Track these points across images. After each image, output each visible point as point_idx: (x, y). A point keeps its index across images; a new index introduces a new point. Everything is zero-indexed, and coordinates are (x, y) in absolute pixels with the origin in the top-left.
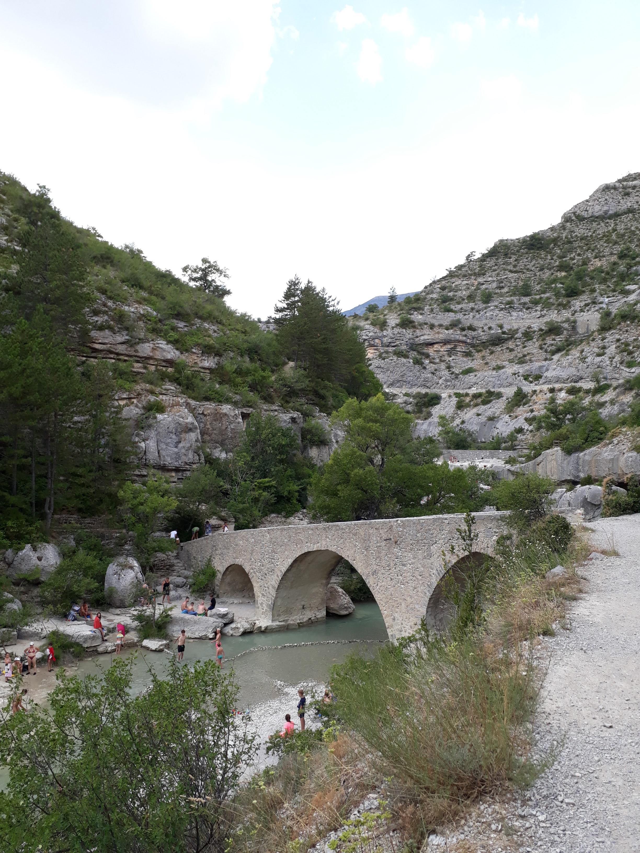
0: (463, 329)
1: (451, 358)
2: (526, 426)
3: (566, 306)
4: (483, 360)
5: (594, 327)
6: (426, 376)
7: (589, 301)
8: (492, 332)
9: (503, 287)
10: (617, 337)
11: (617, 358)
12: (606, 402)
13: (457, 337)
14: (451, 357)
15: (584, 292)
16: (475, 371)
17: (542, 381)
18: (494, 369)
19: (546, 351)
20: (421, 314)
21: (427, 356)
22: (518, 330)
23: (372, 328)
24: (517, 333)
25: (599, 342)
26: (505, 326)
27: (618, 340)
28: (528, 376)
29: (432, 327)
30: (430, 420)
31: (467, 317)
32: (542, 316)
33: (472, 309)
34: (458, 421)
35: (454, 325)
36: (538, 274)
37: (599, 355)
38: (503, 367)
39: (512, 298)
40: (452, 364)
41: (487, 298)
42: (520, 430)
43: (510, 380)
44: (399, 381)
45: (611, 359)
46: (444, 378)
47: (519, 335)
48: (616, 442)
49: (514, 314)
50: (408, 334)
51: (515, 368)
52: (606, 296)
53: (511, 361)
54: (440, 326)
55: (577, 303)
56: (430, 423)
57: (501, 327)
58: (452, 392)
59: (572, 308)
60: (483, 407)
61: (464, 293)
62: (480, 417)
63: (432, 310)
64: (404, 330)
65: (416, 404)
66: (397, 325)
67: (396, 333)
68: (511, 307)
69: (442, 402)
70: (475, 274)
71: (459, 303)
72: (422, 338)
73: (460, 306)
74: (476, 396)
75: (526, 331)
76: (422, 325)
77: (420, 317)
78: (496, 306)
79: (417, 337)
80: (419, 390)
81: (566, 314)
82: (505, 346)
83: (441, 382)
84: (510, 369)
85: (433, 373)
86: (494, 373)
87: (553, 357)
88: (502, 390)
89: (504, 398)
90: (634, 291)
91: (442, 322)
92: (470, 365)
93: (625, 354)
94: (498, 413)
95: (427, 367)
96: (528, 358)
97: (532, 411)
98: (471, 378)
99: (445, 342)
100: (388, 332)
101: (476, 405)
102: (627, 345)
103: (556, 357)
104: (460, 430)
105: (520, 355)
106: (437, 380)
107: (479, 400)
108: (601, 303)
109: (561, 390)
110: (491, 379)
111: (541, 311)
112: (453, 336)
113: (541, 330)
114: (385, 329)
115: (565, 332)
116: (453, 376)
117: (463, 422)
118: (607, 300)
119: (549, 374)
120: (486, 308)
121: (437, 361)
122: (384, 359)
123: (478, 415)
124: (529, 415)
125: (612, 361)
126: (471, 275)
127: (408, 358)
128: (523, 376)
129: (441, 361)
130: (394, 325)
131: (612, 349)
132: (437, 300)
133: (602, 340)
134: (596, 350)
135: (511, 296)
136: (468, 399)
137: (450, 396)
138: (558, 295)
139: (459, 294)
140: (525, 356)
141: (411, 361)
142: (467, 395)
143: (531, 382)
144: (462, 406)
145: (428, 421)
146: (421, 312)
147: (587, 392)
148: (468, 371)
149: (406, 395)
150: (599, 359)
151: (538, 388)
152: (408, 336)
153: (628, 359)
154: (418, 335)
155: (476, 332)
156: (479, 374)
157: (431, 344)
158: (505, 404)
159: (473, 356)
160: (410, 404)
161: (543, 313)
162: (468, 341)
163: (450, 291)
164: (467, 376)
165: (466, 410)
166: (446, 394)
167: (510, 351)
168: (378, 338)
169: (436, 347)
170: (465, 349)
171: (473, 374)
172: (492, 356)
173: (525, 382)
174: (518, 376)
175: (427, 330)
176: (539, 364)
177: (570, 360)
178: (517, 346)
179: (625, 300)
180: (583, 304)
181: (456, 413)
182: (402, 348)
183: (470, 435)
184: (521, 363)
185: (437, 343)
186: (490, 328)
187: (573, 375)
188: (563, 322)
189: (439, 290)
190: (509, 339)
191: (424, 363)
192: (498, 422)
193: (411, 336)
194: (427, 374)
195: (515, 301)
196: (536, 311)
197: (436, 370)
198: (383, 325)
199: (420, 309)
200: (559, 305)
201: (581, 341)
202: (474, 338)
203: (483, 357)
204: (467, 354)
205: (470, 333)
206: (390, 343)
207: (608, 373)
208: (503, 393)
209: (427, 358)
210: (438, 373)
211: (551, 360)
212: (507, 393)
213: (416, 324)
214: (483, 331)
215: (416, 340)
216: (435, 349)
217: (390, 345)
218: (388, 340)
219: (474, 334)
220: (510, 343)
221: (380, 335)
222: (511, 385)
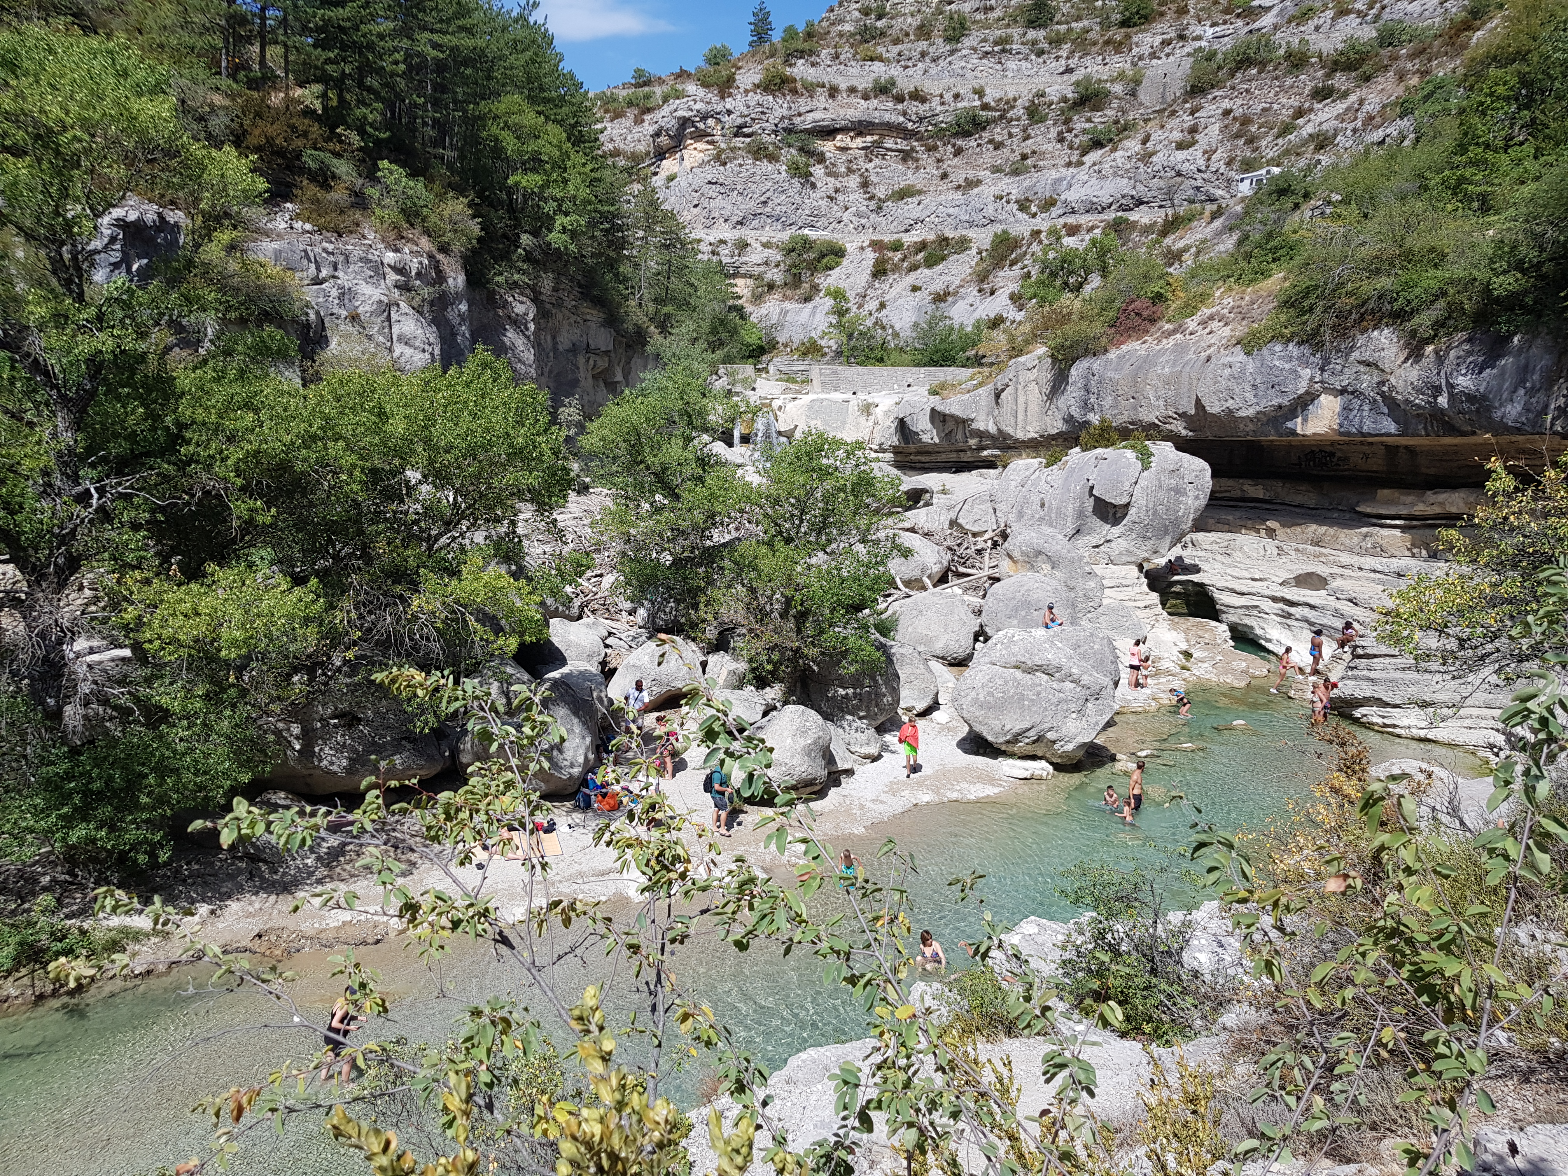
0: (899, 99)
1: (870, 166)
2: (1012, 314)
3: (1118, 47)
4: (939, 167)
5: (1177, 88)
6: (815, 203)
7: (1173, 35)
8: (960, 105)
10: (1226, 104)
11: (1221, 154)
12: (1186, 250)
13: (887, 116)
14: (871, 161)
15: (1162, 14)
16: (920, 192)
17: (1055, 211)
18: (959, 188)
19: (1071, 147)
20: (813, 65)
21: (821, 158)
22: (1015, 100)
23: (701, 92)
24: (1013, 107)
25: (1186, 118)
26: (988, 91)
27: (1227, 112)
28: (1028, 201)
30: (815, 301)
31: (910, 71)
32: (1069, 70)
33: (924, 55)
34: (873, 305)
35: (882, 89)
37: (1180, 146)
38: (978, 183)
39: (1009, 31)
40: (873, 178)
41: (957, 33)
42: (996, 322)
43: (990, 211)
44: (755, 216)
45: (1209, 154)
46: (853, 209)
47: (1019, 111)
49: (1012, 65)
50: (780, 107)
51: (1004, 184)
52: (1208, 23)
53: (996, 169)
54: (852, 90)
55: (1146, 40)
56: (815, 308)
57: (980, 93)
58: (867, 238)
59: (1135, 51)
60: (924, 272)
61: (909, 20)
62: (918, 293)
63: (837, 56)
64: (771, 98)
65: (791, 266)
66: (757, 86)
67: (752, 104)
68: (1004, 51)
69: (845, 262)
71: (896, 42)
72: (810, 117)
73: (897, 49)
74: (917, 248)
75: (1033, 103)
76: (810, 89)
77: (812, 70)
78: (974, 49)
79: (800, 115)
80: (798, 234)
81: (1119, 63)
82: (986, 135)
83: (846, 216)
84: (992, 188)
85: (831, 198)
86: (958, 195)
87: (1085, 159)
88: (971, 234)
89: (974, 251)
90: (1268, 8)
91: (855, 82)
92: (912, 179)
93: (1241, 142)
94: (957, 283)
95: (819, 185)
96: (1029, 162)
97: (1026, 277)
98: (910, 209)
99: (860, 128)
100: (736, 103)
101: (914, 268)
102: (1246, 121)
103: (1089, 159)
104: (876, 323)
105: (1015, 156)
106: (839, 214)
107: (922, 256)
108: (1199, 38)
109: (1092, 228)
110: (951, 211)
111: (1068, 58)
112: (877, 114)
113: (1065, 99)
114: (730, 95)
115: (1115, 103)
116: (873, 204)
117: (882, 306)
118: (1210, 32)
119: (1072, 196)
120: (952, 52)
121: (843, 169)
122: (724, 164)
123: (915, 289)
124: (1020, 287)
125: (1209, 159)
127: (777, 161)
128: (1017, 202)
129: (850, 171)
130: (749, 87)
131: (1212, 133)
132: (852, 35)
133: (1192, 114)
134: (1177, 136)
135: (1008, 26)
136: (898, 255)
137: (862, 249)
138: (1105, 25)
139: (898, 23)
140: (1024, 157)
141: (784, 167)
142: (897, 246)
143: (1033, 215)
144: (884, 272)
145: (811, 305)
146: (812, 59)
147: (1147, 230)
148: (902, 194)
149: (766, 245)
150: (1181, 155)
151: (1045, 227)
152: (779, 113)
153: (1244, 152)
154: (803, 110)
155: (926, 106)
156: (927, 200)
157: (829, 132)
158: (973, 263)
159: (917, 160)
160: (777, 266)
161: (1072, 63)
162: (910, 125)
163: (880, 17)
164: (901, 204)
165: (891, 278)
166: (855, 245)
167: (996, 148)
168: (714, 115)
169: (841, 140)
170: (902, 145)
171: (916, 200)
172: (956, 160)
173: (1021, 215)
174: (1008, 202)
175: (822, 99)
176: (1053, 174)
177: (1120, 162)
178: (1010, 135)
179: (1250, 27)
180: (1158, 40)
181: (871, 286)
182: (766, 138)
183: (896, 335)
184: (1016, 172)
185: (844, 130)
186: (957, 96)
187: (1123, 197)
188: (1113, 81)
189: (857, 14)
190: (994, 121)
191: (811, 175)
192: (954, 303)
193: (786, 113)
194: (815, 200)
195: (1016, 37)
196: (1057, 58)
197: (837, 191)
198: (725, 87)
199: (811, 53)
200: (1107, 43)
201: (1146, 121)
202: (921, 120)
203: (939, 161)
204: (906, 156)
205: (915, 108)
206: (740, 127)
207: (1198, 188)
208: (970, 241)
209: (819, 163)
210: (841, 197)
211: (1080, 163)
212: (982, 238)
213: (799, 86)
214: (943, 104)
215: (797, 120)
216: (838, 143)
217: (738, 132)
218: (735, 120)
219: (923, 109)
220: (998, 130)
221: (718, 108)
222: (992, 222)
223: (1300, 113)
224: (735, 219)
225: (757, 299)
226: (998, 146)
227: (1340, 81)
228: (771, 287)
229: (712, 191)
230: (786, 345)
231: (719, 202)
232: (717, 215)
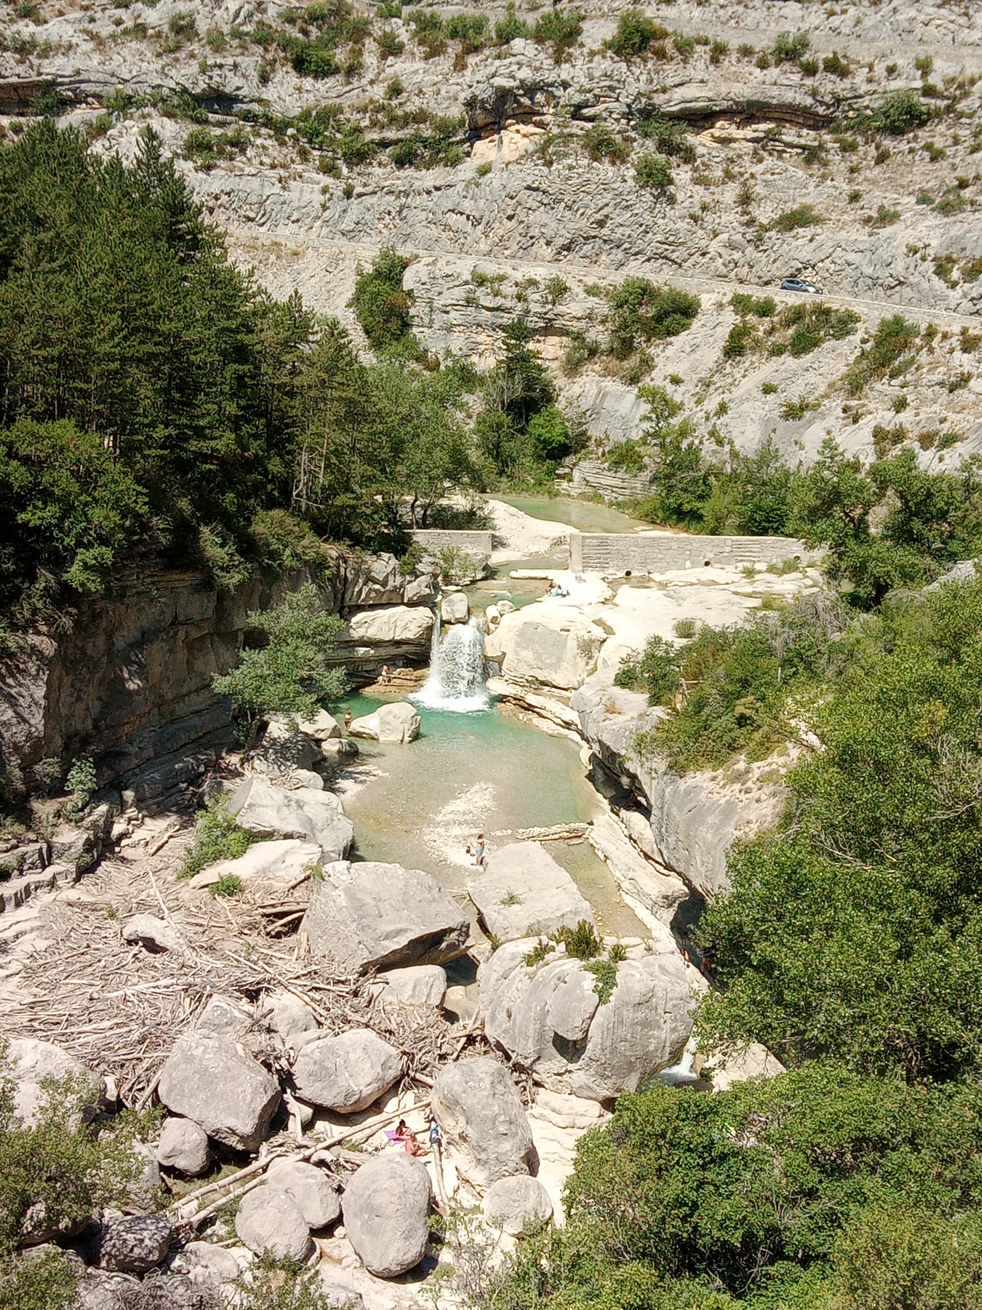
0: (810, 70)
1: (758, 169)
4: (851, 181)
6: (671, 225)
8: (895, 85)
13: (790, 94)
14: (760, 161)
16: (817, 221)
18: (867, 221)
21: (689, 156)
22: (973, 81)
23: (531, 51)
24: (966, 95)
26: (937, 64)
28: (951, 259)
29: (718, 53)
30: (643, 384)
31: (835, 21)
34: (711, 404)
35: (789, 52)
38: (894, 218)
40: (760, 190)
43: (898, 268)
44: (585, 240)
46: (724, 237)
50: (637, 79)
51: (926, 226)
53: (924, 197)
54: (746, 51)
56: (640, 394)
57: (924, 67)
58: (729, 290)
60: (789, 363)
62: (771, 397)
64: (625, 65)
65: (621, 324)
66: (608, 45)
67: (597, 74)
69: (696, 324)
72: (679, 94)
74: (789, 318)
79: (664, 91)
82: (923, 134)
83: (714, 246)
84: (911, 228)
85: (695, 218)
86: (864, 234)
88: (863, 306)
89: (856, 339)
91: (751, 40)
92: (813, 194)
94: (822, 389)
95: (680, 197)
96: (967, 193)
97: (900, 405)
98: (799, 244)
99: (749, 112)
100: (576, 71)
101: (777, 351)
104: (711, 433)
105: (952, 179)
106: (703, 243)
110: (851, 257)
112: (775, 91)
114: (569, 58)
117: (723, 409)
121: (719, 173)
122: (549, 164)
123: (769, 388)
124: (888, 420)
127: (624, 162)
128: (935, 260)
129: (729, 176)
130: (596, 47)
136: (765, 324)
137: (721, 307)
140: (964, 182)
141: (633, 172)
142: (765, 310)
143: (955, 287)
145: (636, 389)
148: (793, 222)
149: (592, 291)
151: (944, 321)
152: (633, 88)
154: (669, 82)
155: (847, 83)
156: (823, 233)
157: (705, 117)
158: (851, 359)
159: (826, 164)
160: (603, 322)
162: (821, 110)
164: (788, 235)
165: (749, 359)
166: (714, 297)
167: (933, 159)
168: (544, 87)
169: (722, 128)
170: (808, 137)
171: (809, 231)
172: (877, 170)
173: (936, 283)
174: (924, 259)
175: (701, 65)
178: (956, 141)
181: (719, 370)
182: (610, 125)
183: (734, 455)
184: (946, 209)
185: (725, 114)
186: (891, 70)
190: (938, 114)
191: (671, 182)
192: (810, 423)
193: (643, 86)
194: (674, 221)
197: (704, 208)
202: (838, 101)
203: (852, 170)
204: (811, 156)
205: (830, 84)
206: (579, 107)
208: (858, 320)
209: (686, 162)
210: (708, 217)
212: (872, 318)
213: (668, 44)
214: (870, 81)
215: (659, 99)
216: (716, 132)
217: (576, 113)
218: (572, 96)
219: (842, 86)
220: (942, 128)
221: (551, 77)
222: (901, 283)
224: (560, 242)
225: (572, 368)
226: (936, 156)
229: (532, 200)
230: (599, 443)
231: (540, 216)
232: (535, 232)
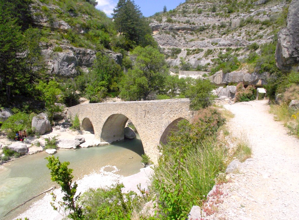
0: (190, 24)
1: (186, 35)
2: (211, 63)
3: (228, 17)
4: (197, 36)
5: (238, 25)
7: (237, 15)
8: (201, 26)
9: (206, 8)
10: (246, 29)
11: (245, 38)
12: (239, 54)
13: (188, 27)
15: (235, 11)
16: (194, 40)
17: (218, 45)
18: (201, 40)
19: (220, 34)
21: (177, 34)
22: (210, 25)
23: (156, 22)
24: (210, 26)
25: (239, 31)
26: (206, 23)
27: (246, 31)
28: (213, 43)
29: (179, 22)
30: (177, 59)
31: (192, 19)
32: (219, 20)
33: (194, 16)
34: (187, 60)
35: (188, 22)
36: (219, 3)
37: (239, 36)
38: (204, 39)
39: (209, 13)
40: (186, 38)
41: (200, 12)
42: (209, 64)
43: (206, 44)
44: (166, 44)
45: (243, 38)
46: (183, 43)
47: (211, 27)
48: (242, 69)
49: (209, 19)
50: (170, 25)
51: (209, 40)
52: (243, 13)
53: (207, 37)
54: (182, 22)
55: (232, 16)
56: (177, 60)
57: (204, 24)
58: (185, 48)
59: (230, 18)
60: (196, 55)
61: (191, 10)
63: (179, 16)
64: (169, 23)
65: (172, 53)
66: (166, 21)
67: (165, 24)
68: (208, 16)
69: (182, 52)
70: (196, 2)
72: (175, 27)
73: (189, 15)
74: (194, 51)
75: (213, 26)
76: (175, 22)
77: (175, 18)
78: (203, 15)
79: (173, 26)
80: (173, 47)
81: (228, 20)
82: (205, 31)
83: (181, 44)
84: (207, 40)
85: (179, 41)
86: (201, 42)
88: (203, 48)
89: (204, 51)
90: (253, 12)
91: (183, 21)
92: (193, 38)
93: (248, 36)
94: (202, 57)
95: (177, 38)
96: (213, 36)
97: (213, 57)
98: (193, 43)
99: (183, 29)
100: (163, 24)
101: (194, 54)
102: (249, 32)
103: (224, 36)
104: (188, 63)
105: (210, 35)
107: (195, 52)
108: (241, 16)
109: (224, 49)
110: (200, 44)
111: (219, 18)
112: (186, 26)
113: (219, 26)
114: (162, 23)
115: (227, 27)
116: (186, 42)
117: (189, 60)
118: (243, 15)
119: (220, 43)
120: (199, 16)
121: (181, 36)
122: (161, 35)
123: (194, 58)
124: (212, 58)
126: (194, 3)
127: (170, 34)
128: (211, 43)
131: (243, 34)
132: (181, 12)
133: (240, 30)
134: (238, 34)
135: (209, 12)
136: (191, 52)
137: (184, 50)
138: (225, 12)
139: (189, 10)
140: (212, 35)
141: (171, 35)
143: (214, 46)
144: (189, 54)
145: (176, 60)
146: (175, 16)
147: (233, 50)
148: (191, 41)
149: (168, 49)
150: (238, 37)
151: (216, 48)
152: (170, 26)
153: (249, 38)
154: (174, 25)
155: (195, 26)
156: (195, 42)
157: (178, 29)
158: (204, 54)
159: (194, 35)
160: (170, 53)
161: (220, 19)
162: (192, 29)
163: (186, 9)
164: (191, 42)
166: (183, 49)
168: (159, 26)
170: (191, 32)
171: (193, 42)
172: (200, 35)
173: (212, 46)
176: (217, 39)
177: (228, 38)
178: (210, 31)
179: (250, 15)
180: (234, 16)
181: (186, 57)
182: (167, 30)
183: (191, 65)
184: (211, 38)
185: (181, 29)
186: (200, 24)
187: (229, 44)
188: (227, 23)
189: (182, 8)
190: (207, 29)
191: (175, 37)
192: (201, 60)
194: (176, 41)
195: (210, 14)
196: (217, 18)
197: (180, 40)
198: (161, 21)
199: (175, 15)
200: (226, 16)
201: (233, 30)
202: (194, 28)
204: (192, 34)
205: (193, 26)
207: (241, 43)
211: (221, 37)
212: (205, 49)
213: (173, 21)
214: (198, 25)
215: (173, 27)
216: (180, 31)
217: (163, 29)
218: (162, 27)
219: (194, 26)
220: (207, 30)
221: (160, 25)
222: (207, 46)
223: (257, 32)
224: (162, 44)
225: (167, 58)
226: (207, 33)
227: (264, 26)
228: (169, 56)
230: (172, 66)
